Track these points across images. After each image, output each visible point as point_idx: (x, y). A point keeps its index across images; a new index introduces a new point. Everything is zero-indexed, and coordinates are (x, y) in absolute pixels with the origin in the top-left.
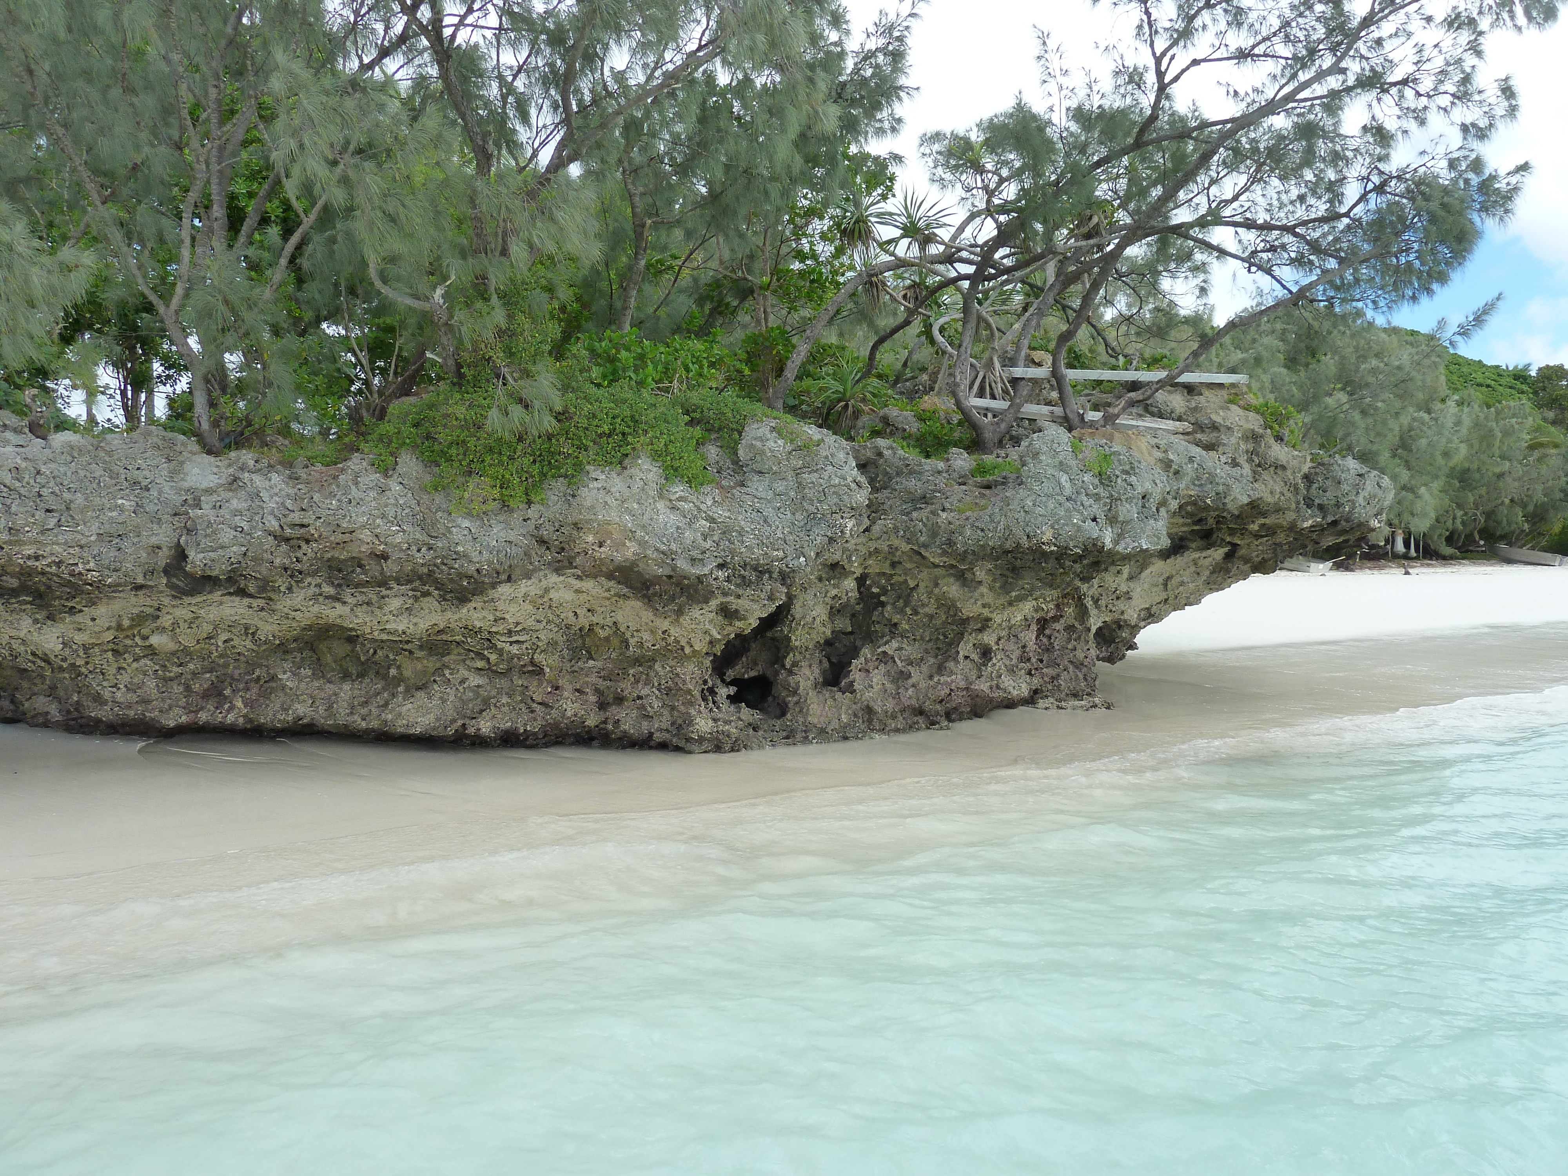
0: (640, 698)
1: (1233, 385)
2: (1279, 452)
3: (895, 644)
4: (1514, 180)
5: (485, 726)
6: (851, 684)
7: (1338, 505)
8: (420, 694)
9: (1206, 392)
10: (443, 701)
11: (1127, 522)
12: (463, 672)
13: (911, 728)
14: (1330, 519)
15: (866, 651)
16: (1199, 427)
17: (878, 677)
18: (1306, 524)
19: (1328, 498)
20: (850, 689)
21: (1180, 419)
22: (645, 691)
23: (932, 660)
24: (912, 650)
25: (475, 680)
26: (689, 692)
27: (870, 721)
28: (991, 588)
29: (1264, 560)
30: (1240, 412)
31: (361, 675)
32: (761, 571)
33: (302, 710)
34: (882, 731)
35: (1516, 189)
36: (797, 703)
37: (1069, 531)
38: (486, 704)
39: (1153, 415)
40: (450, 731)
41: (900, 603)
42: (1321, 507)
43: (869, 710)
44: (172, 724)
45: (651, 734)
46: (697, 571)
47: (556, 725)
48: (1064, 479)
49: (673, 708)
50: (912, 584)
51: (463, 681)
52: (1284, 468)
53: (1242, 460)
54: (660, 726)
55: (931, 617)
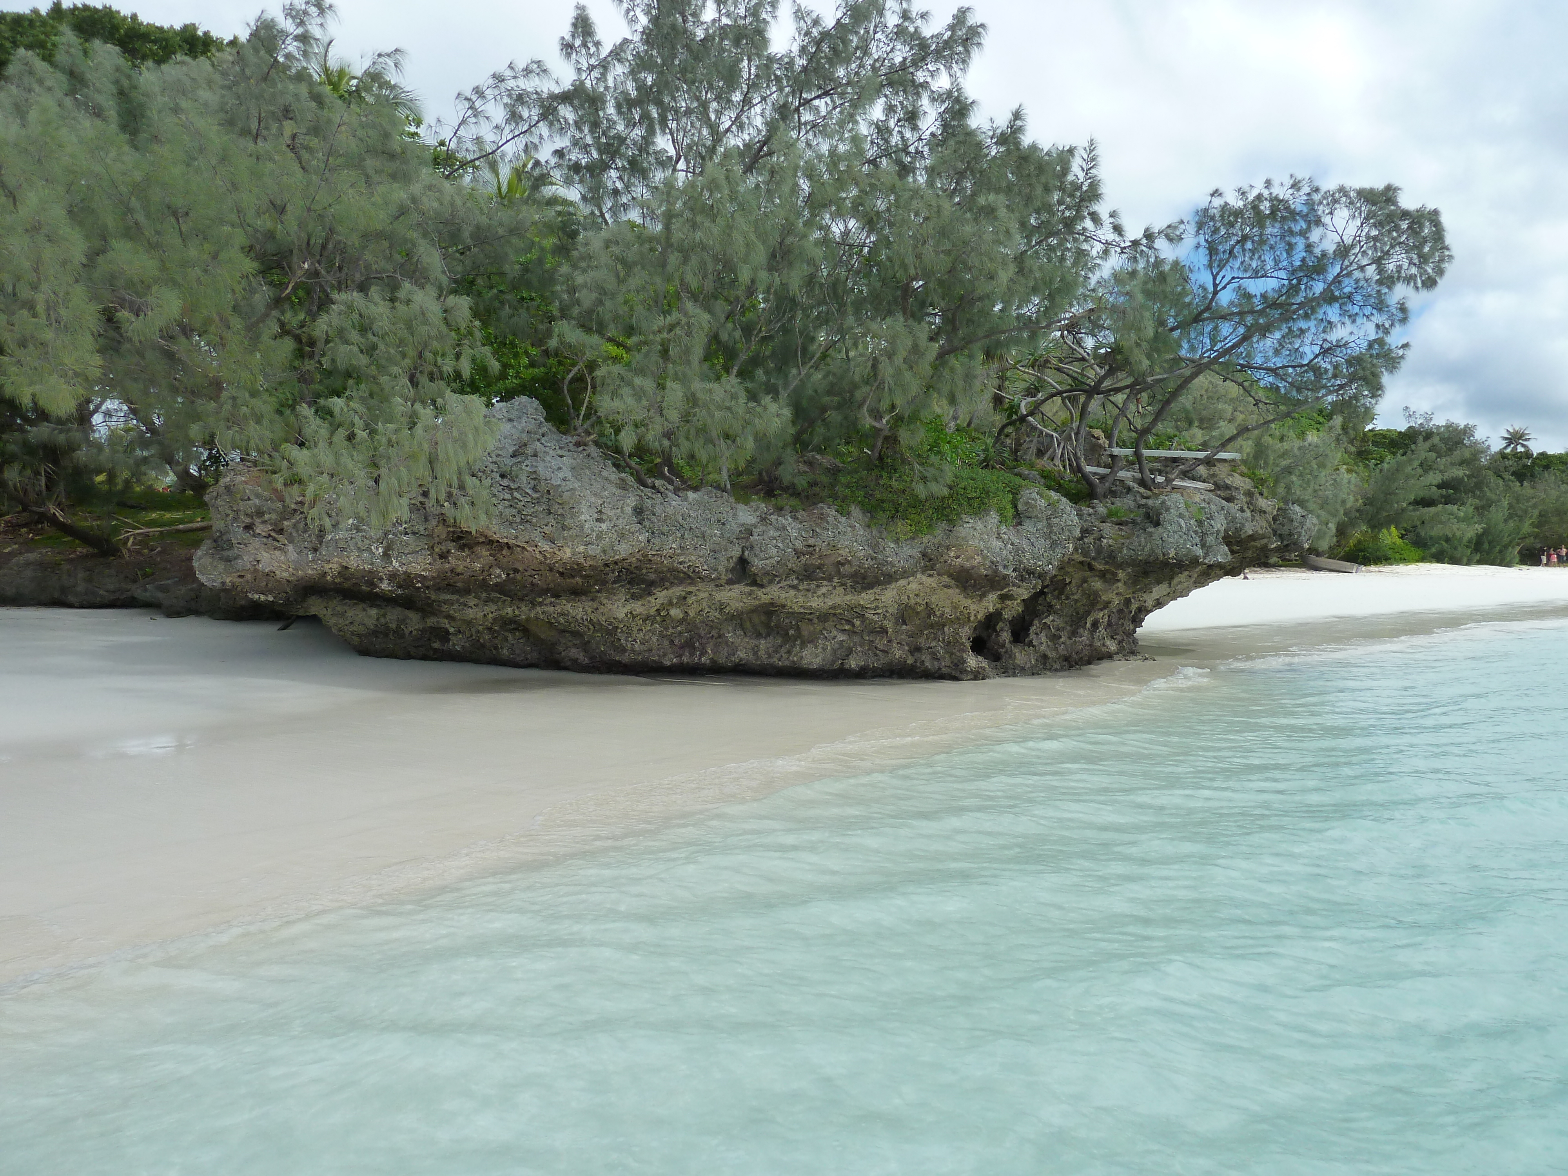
0: (930, 648)
1: (1233, 460)
2: (1262, 503)
3: (1051, 618)
4: (1401, 352)
5: (853, 663)
6: (1031, 641)
7: (1291, 535)
8: (810, 646)
9: (1218, 465)
10: (824, 649)
11: (1210, 547)
12: (835, 632)
13: (1062, 669)
14: (1285, 543)
15: (1036, 622)
16: (1218, 486)
17: (1043, 637)
18: (1273, 546)
19: (1285, 531)
20: (1030, 644)
21: (1204, 481)
22: (934, 644)
23: (1069, 628)
24: (1059, 622)
25: (841, 637)
26: (962, 644)
27: (1045, 664)
28: (1125, 583)
29: (1234, 568)
30: (1240, 477)
31: (768, 635)
32: (1031, 572)
33: (742, 655)
34: (1050, 670)
35: (1402, 357)
36: (1006, 652)
37: (1184, 551)
38: (850, 652)
39: (1189, 478)
40: (836, 666)
41: (1056, 593)
42: (1280, 535)
43: (1045, 657)
44: (668, 664)
45: (940, 669)
46: (1006, 572)
47: (890, 663)
48: (1182, 523)
49: (952, 654)
50: (1068, 581)
51: (834, 638)
52: (1265, 512)
53: (1245, 507)
54: (945, 663)
55: (1076, 601)
